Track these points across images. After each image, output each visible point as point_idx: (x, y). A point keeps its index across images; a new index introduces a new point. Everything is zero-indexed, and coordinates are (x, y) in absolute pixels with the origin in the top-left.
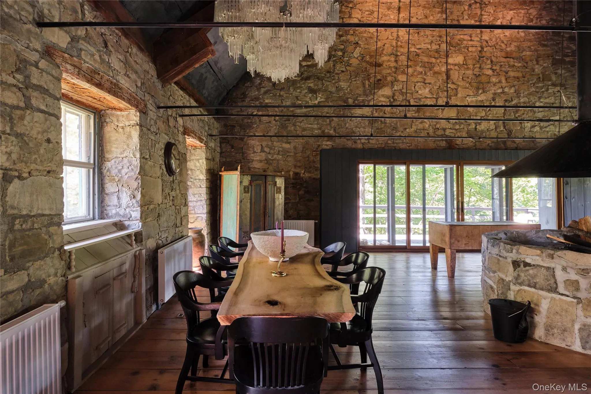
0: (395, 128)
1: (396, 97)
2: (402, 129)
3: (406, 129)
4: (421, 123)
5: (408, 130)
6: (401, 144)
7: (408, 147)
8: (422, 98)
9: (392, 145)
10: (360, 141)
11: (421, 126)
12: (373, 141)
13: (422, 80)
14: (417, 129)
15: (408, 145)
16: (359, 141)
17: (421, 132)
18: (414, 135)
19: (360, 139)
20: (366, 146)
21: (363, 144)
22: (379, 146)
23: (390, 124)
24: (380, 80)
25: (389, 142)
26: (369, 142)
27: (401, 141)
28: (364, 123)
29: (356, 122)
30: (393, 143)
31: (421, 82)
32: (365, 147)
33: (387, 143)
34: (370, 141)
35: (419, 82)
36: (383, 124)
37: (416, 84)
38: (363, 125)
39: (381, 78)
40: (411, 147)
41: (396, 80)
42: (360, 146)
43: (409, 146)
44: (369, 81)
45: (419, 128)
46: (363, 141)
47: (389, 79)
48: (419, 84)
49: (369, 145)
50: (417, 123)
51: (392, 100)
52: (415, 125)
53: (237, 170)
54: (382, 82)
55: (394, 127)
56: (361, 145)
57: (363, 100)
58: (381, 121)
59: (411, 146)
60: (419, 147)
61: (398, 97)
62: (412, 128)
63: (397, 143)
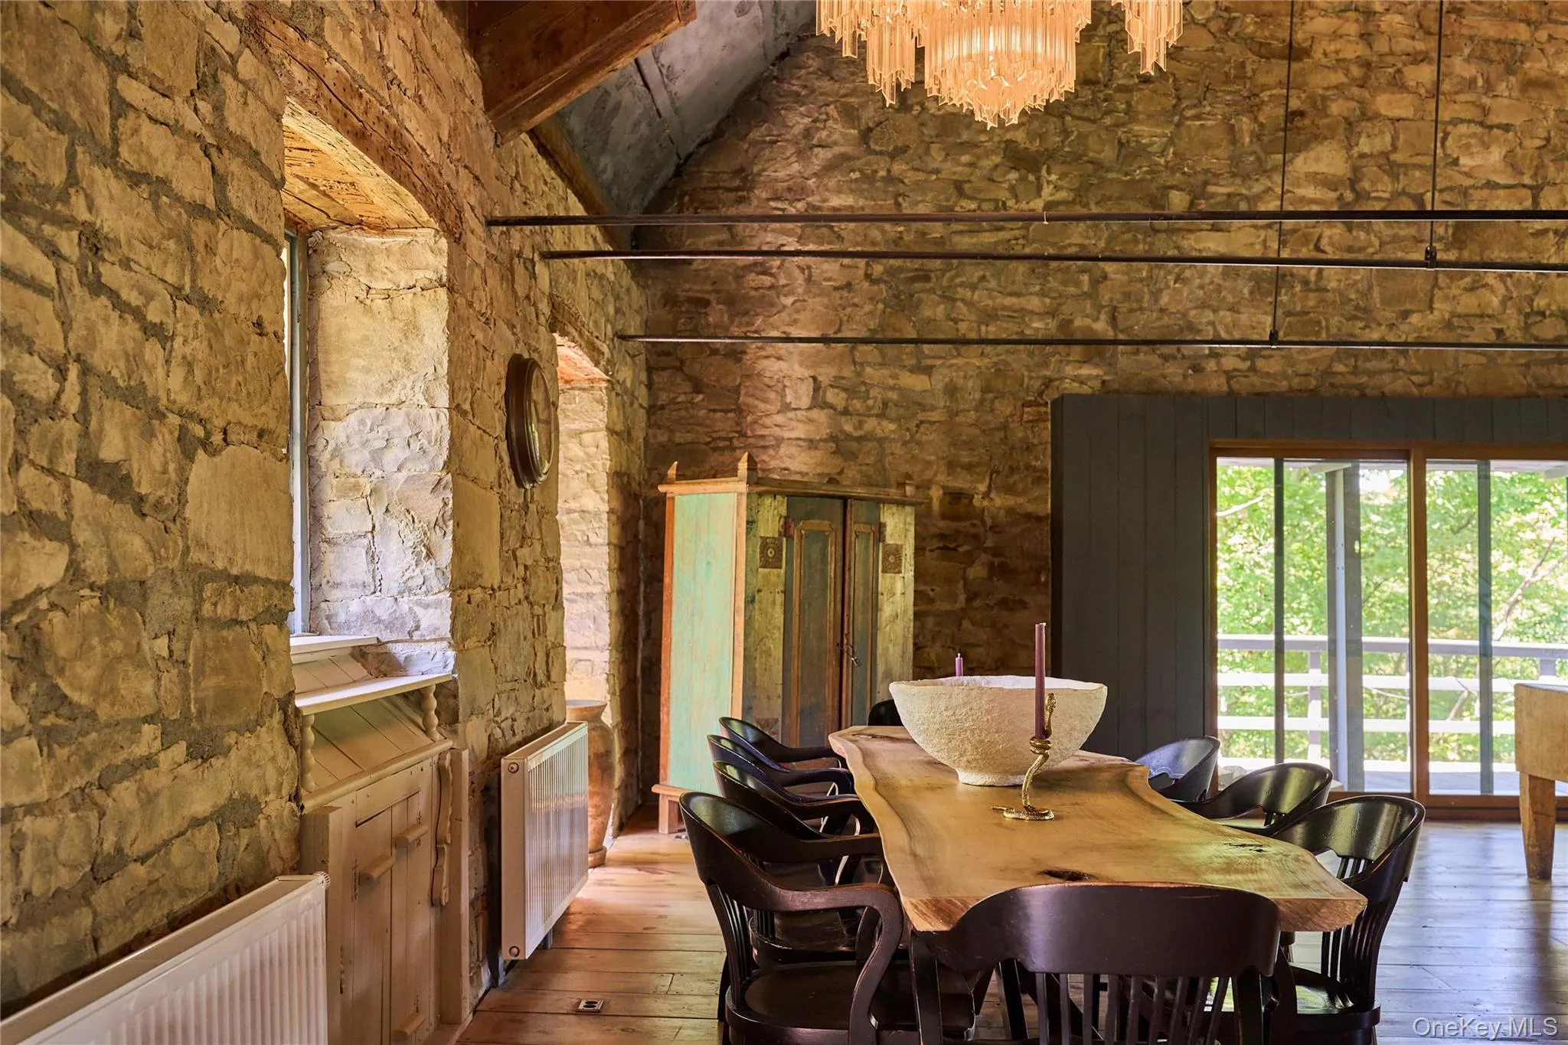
0: (1363, 313)
1: (1366, 185)
2: (1389, 315)
3: (1406, 314)
4: (1470, 289)
5: (1415, 319)
6: (1386, 378)
7: (1415, 390)
8: (1473, 187)
9: (1353, 380)
10: (1218, 364)
11: (1468, 303)
12: (1272, 364)
13: (1473, 113)
14: (1453, 314)
15: (1415, 378)
16: (1211, 365)
17: (1472, 329)
18: (1441, 336)
19: (1214, 355)
20: (1241, 385)
21: (1229, 375)
22: (1296, 382)
23: (1341, 294)
24: (1301, 114)
25: (1339, 367)
26: (1253, 369)
27: (1385, 365)
28: (1233, 291)
29: (1201, 287)
30: (1353, 373)
31: (1470, 121)
32: (1236, 387)
33: (1328, 372)
34: (1260, 363)
35: (1462, 121)
36: (1312, 295)
37: (1450, 128)
38: (1230, 299)
39: (1304, 107)
40: (1427, 390)
41: (1368, 115)
42: (1216, 384)
43: (1421, 385)
44: (1256, 119)
45: (1460, 310)
46: (1229, 363)
47: (1336, 108)
48: (1463, 128)
49: (1255, 380)
50: (1455, 291)
51: (1349, 196)
52: (1446, 298)
53: (733, 472)
54: (1307, 122)
55: (1357, 308)
56: (1223, 380)
57: (1229, 195)
58: (1305, 282)
59: (1431, 382)
60: (1462, 390)
61: (1373, 184)
62: (1431, 309)
63: (1371, 374)
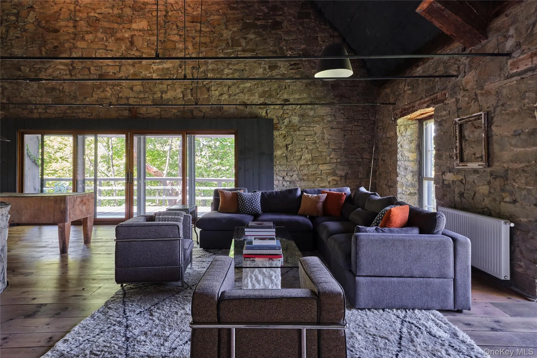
0: (75, 98)
1: (75, 65)
2: (81, 98)
3: (86, 98)
4: (103, 92)
5: (88, 99)
6: (80, 114)
7: (88, 117)
8: (103, 66)
9: (72, 115)
10: (37, 111)
11: (102, 95)
12: (51, 111)
13: (104, 47)
14: (98, 98)
15: (88, 114)
16: (36, 111)
17: (103, 102)
18: (95, 103)
19: (36, 108)
20: (43, 116)
21: (40, 113)
22: (57, 115)
23: (69, 92)
24: (57, 47)
25: (68, 111)
26: (46, 112)
27: (81, 111)
28: (41, 92)
29: (32, 91)
30: (72, 113)
31: (103, 49)
32: (41, 116)
33: (65, 113)
34: (48, 111)
35: (101, 49)
36: (62, 93)
37: (97, 51)
38: (40, 94)
39: (59, 45)
40: (91, 117)
41: (75, 47)
42: (36, 116)
43: (89, 116)
44: (45, 48)
45: (100, 97)
46: (40, 110)
47: (67, 45)
48: (101, 51)
49: (46, 115)
50: (98, 92)
51: (71, 68)
52: (96, 94)
54: (59, 49)
55: (74, 96)
56: (38, 115)
57: (40, 68)
58: (59, 90)
59: (92, 115)
60: (100, 117)
61: (77, 65)
62: (93, 97)
63: (77, 113)
